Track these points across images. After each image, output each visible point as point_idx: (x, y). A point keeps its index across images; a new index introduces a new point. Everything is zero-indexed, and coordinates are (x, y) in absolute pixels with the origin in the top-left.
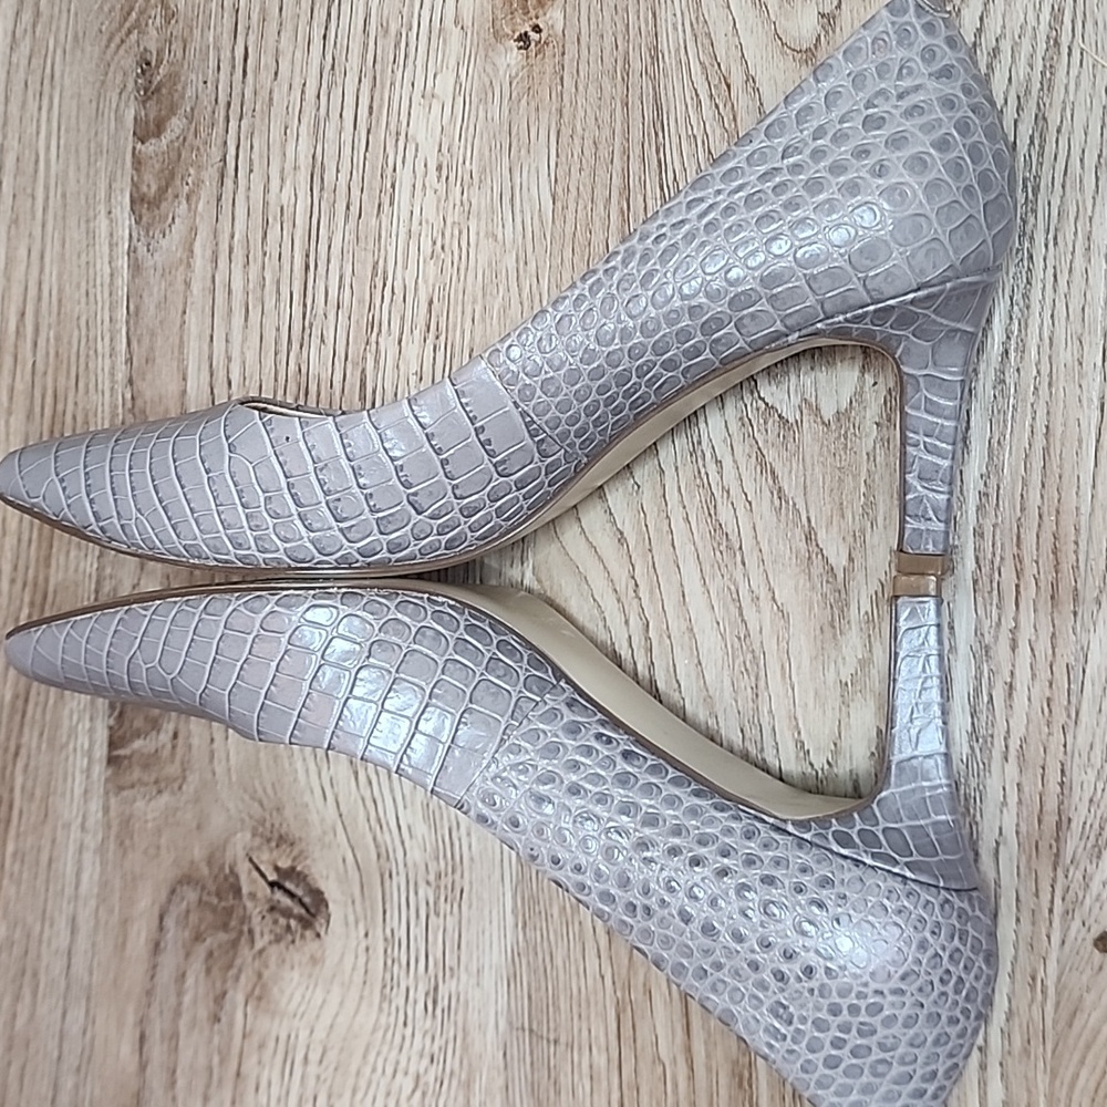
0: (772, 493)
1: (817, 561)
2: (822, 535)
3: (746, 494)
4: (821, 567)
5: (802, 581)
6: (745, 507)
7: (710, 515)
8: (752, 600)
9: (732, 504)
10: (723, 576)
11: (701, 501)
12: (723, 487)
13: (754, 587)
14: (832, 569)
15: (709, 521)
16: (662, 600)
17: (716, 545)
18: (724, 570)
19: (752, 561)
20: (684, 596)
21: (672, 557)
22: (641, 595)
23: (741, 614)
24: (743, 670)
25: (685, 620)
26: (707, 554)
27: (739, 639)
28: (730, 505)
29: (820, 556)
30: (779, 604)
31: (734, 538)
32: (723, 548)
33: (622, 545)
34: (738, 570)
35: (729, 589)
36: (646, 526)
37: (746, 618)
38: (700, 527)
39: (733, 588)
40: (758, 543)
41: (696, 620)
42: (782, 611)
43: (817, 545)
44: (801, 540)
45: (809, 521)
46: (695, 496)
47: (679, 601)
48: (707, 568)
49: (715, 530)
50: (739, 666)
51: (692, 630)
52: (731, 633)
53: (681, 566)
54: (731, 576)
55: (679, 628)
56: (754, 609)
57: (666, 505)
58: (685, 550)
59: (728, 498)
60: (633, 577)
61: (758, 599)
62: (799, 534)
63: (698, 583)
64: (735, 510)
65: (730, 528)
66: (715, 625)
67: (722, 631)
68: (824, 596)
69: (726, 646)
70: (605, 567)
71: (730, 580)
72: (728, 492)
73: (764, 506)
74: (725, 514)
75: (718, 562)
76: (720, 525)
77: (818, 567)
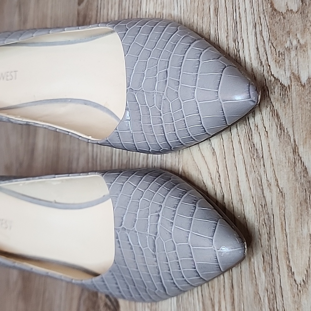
0: (277, 126)
1: (299, 164)
2: (301, 150)
3: (265, 128)
4: (300, 167)
5: (291, 176)
6: (265, 135)
7: (249, 139)
8: (268, 186)
9: (259, 133)
10: (255, 172)
11: (246, 132)
12: (255, 125)
13: (269, 178)
14: (306, 168)
15: (249, 143)
16: (230, 184)
17: (252, 155)
18: (256, 169)
19: (268, 164)
20: (238, 182)
21: (234, 162)
22: (221, 181)
23: (263, 193)
24: (264, 223)
25: (239, 195)
26: (248, 160)
27: (262, 206)
28: (258, 134)
29: (300, 161)
30: (280, 188)
31: (260, 151)
32: (255, 157)
33: (214, 155)
34: (262, 168)
35: (258, 179)
36: (223, 146)
37: (265, 195)
38: (246, 146)
39: (259, 178)
40: (271, 154)
41: (244, 195)
42: (282, 192)
43: (299, 155)
44: (291, 153)
45: (295, 141)
46: (243, 130)
47: (236, 185)
48: (248, 167)
49: (252, 148)
50: (262, 221)
51: (242, 200)
52: (258, 202)
53: (237, 166)
54: (259, 172)
55: (236, 199)
56: (269, 191)
57: (231, 135)
58: (239, 158)
59: (257, 130)
60: (218, 172)
61: (271, 185)
62: (289, 149)
63: (244, 176)
64: (260, 136)
65: (258, 146)
66: (252, 198)
67: (255, 202)
68: (302, 184)
69: (256, 210)
70: (208, 167)
71: (258, 174)
72: (257, 127)
73: (273, 133)
74: (256, 139)
75: (253, 164)
76: (254, 144)
77: (299, 169)
